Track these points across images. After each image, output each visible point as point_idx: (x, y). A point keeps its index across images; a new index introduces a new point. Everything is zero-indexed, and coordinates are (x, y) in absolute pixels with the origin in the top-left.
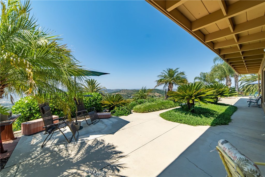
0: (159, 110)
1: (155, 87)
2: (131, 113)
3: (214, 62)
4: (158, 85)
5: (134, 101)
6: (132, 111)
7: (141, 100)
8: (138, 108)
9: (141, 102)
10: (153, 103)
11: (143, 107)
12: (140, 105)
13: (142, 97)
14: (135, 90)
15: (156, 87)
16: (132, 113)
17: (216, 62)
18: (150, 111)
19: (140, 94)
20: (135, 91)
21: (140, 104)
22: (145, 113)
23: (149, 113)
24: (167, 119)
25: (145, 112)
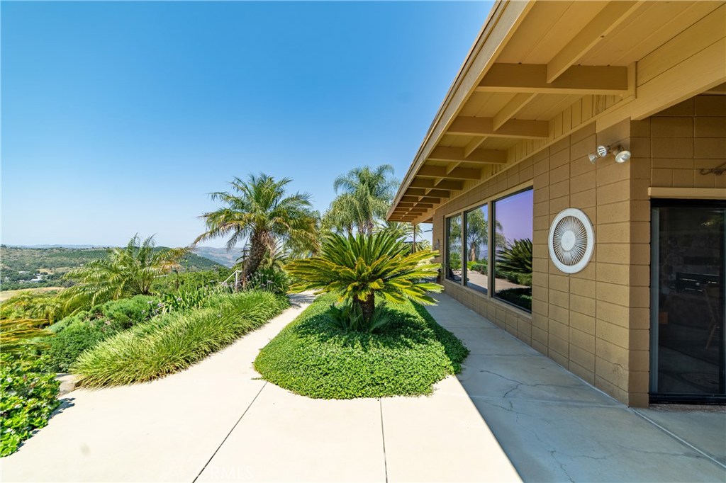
0: (233, 340)
1: (195, 243)
2: (57, 406)
3: (336, 188)
4: (213, 233)
5: (81, 314)
6: (67, 380)
7: (130, 303)
8: (114, 359)
9: (129, 313)
10: (203, 313)
11: (151, 341)
12: (128, 336)
13: (134, 287)
14: (61, 249)
15: (199, 239)
16: (68, 404)
17: (338, 189)
18: (193, 355)
19: (116, 271)
20: (57, 255)
21: (127, 326)
22: (170, 377)
23: (193, 369)
24: (315, 393)
25: (169, 372)
